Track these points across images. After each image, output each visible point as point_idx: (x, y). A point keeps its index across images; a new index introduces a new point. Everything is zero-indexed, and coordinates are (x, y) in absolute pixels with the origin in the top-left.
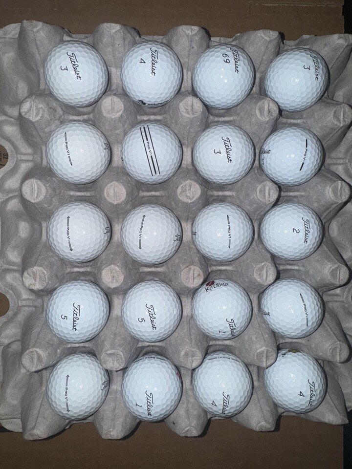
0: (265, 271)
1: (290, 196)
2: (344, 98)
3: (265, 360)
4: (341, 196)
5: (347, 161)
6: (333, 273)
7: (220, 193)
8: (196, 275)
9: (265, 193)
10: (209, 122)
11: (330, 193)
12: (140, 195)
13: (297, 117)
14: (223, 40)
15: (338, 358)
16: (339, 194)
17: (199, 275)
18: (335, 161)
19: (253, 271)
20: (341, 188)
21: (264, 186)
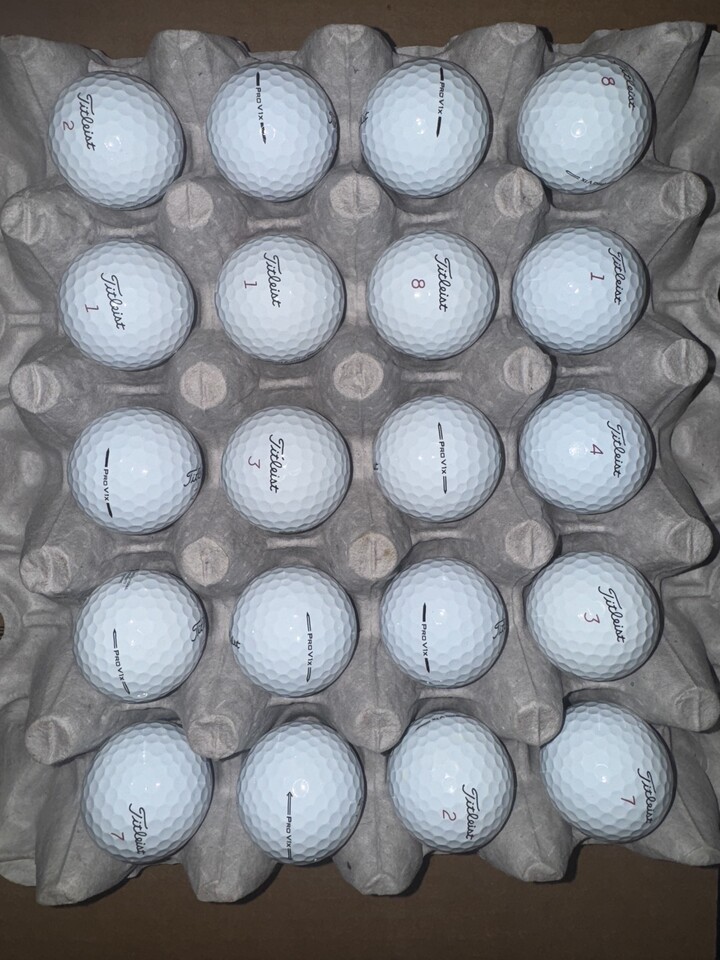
0: (527, 540)
1: (579, 376)
2: (693, 160)
3: (537, 730)
4: (688, 373)
5: (703, 295)
6: (677, 539)
7: (430, 376)
8: (380, 553)
9: (520, 373)
10: (401, 225)
11: (664, 367)
12: (261, 387)
13: (590, 205)
14: (424, 51)
15: (696, 722)
16: (683, 366)
17: (387, 553)
18: (676, 296)
19: (504, 541)
20: (687, 354)
21: (519, 358)
